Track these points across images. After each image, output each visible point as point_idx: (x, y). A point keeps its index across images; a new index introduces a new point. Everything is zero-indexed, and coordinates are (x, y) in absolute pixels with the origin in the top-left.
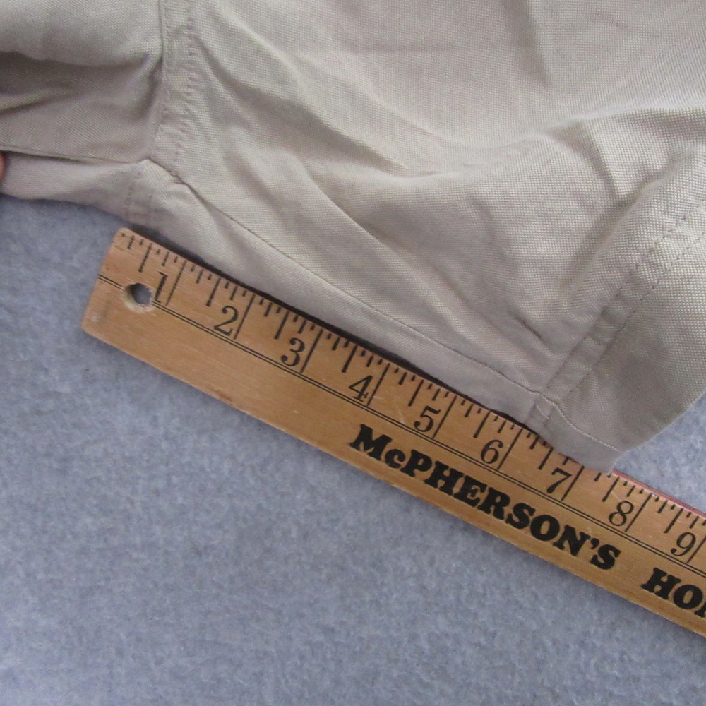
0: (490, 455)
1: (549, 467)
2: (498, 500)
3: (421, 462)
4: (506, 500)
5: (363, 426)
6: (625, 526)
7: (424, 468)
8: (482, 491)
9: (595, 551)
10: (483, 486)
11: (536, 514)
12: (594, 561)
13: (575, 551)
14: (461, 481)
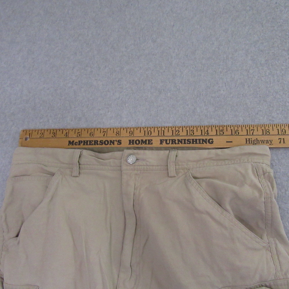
0: (91, 135)
1: (102, 132)
2: (96, 142)
3: (81, 142)
4: (97, 141)
5: (69, 141)
6: (119, 135)
8: (93, 142)
9: (117, 142)
10: (93, 141)
11: (104, 141)
12: (118, 144)
13: (114, 144)
14: (89, 142)
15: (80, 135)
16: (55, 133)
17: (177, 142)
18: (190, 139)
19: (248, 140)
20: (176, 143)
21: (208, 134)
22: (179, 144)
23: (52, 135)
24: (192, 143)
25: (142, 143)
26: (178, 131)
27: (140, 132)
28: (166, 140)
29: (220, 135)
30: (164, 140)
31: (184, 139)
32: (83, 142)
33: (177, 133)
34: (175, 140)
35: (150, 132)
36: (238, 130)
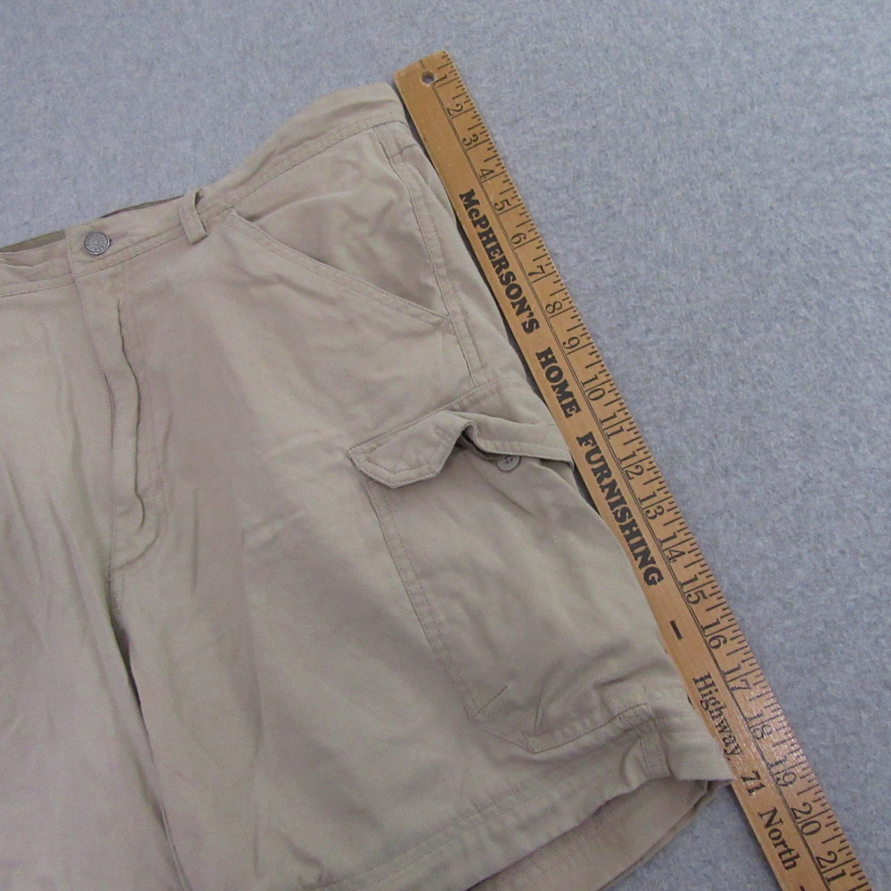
0: (517, 239)
1: (539, 263)
2: (503, 263)
3: (484, 223)
4: (507, 265)
5: (472, 190)
6: (551, 315)
7: (483, 226)
8: (500, 254)
9: (528, 320)
10: (502, 252)
11: (515, 282)
12: (524, 325)
13: (518, 313)
14: (494, 243)
15: (501, 209)
16: (478, 142)
17: (606, 481)
18: (630, 516)
19: (709, 681)
20: (599, 480)
21: (670, 559)
22: (603, 491)
23: (468, 136)
24: (623, 524)
25: (557, 386)
26: (639, 470)
27: (587, 367)
28: (597, 450)
29: (685, 597)
30: (595, 443)
31: (622, 498)
32: (487, 229)
33: (632, 469)
34: (609, 475)
35: (600, 392)
36: (725, 642)
